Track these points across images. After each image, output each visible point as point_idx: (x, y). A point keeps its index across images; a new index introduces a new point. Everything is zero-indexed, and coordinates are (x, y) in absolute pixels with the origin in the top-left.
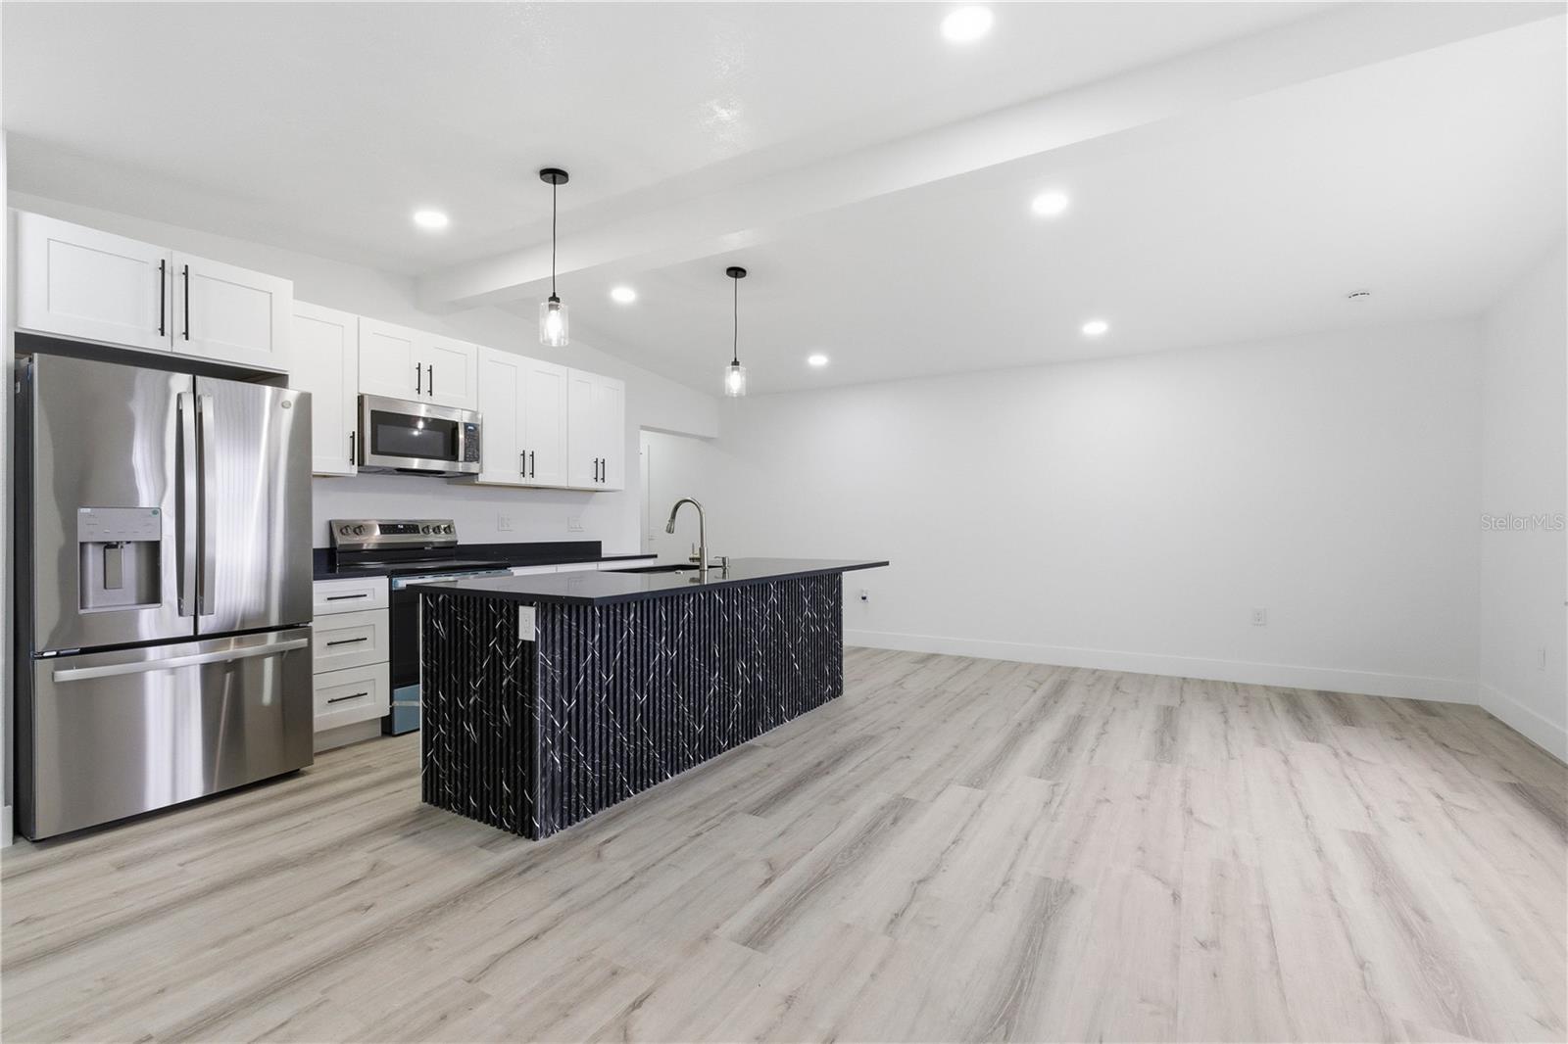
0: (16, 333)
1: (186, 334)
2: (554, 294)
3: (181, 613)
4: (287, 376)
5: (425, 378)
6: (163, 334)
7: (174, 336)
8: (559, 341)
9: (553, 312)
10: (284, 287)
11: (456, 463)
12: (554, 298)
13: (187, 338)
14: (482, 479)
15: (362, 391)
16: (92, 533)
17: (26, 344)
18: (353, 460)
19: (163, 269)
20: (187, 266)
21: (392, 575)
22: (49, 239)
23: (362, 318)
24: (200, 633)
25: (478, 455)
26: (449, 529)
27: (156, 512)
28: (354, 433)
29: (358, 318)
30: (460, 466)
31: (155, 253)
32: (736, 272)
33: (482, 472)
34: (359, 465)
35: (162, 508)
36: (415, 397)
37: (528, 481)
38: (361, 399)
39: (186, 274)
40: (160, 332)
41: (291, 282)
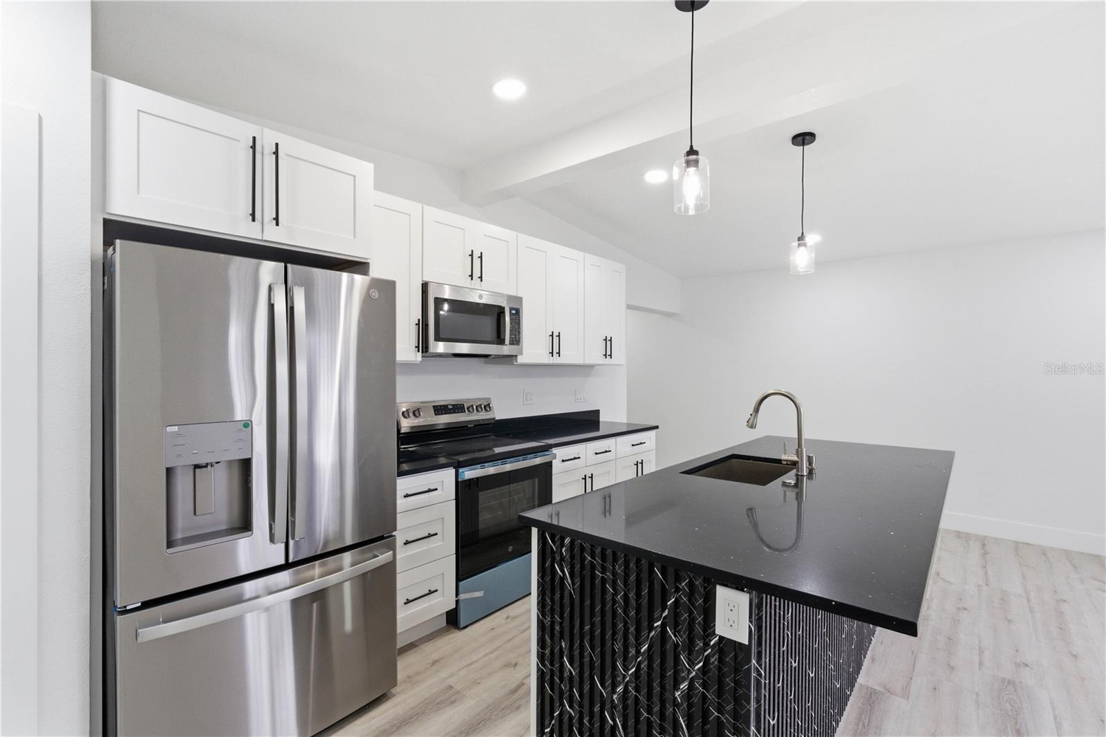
0: (104, 219)
1: (277, 219)
2: (691, 147)
3: (272, 540)
4: (369, 263)
5: (476, 262)
6: (254, 220)
7: (265, 223)
8: (699, 207)
9: (692, 170)
10: (365, 170)
11: (502, 346)
12: (692, 152)
13: (277, 224)
14: (521, 360)
15: (426, 279)
16: (179, 456)
17: (115, 230)
18: (418, 347)
19: (254, 147)
20: (277, 144)
21: (458, 466)
22: (139, 111)
23: (425, 206)
24: (291, 560)
25: (519, 338)
26: (487, 407)
27: (247, 424)
28: (419, 320)
29: (423, 207)
30: (506, 349)
31: (244, 130)
32: (804, 139)
33: (522, 354)
34: (422, 352)
35: (253, 420)
36: (467, 282)
37: (556, 360)
38: (425, 287)
39: (276, 153)
40: (251, 218)
41: (371, 166)
